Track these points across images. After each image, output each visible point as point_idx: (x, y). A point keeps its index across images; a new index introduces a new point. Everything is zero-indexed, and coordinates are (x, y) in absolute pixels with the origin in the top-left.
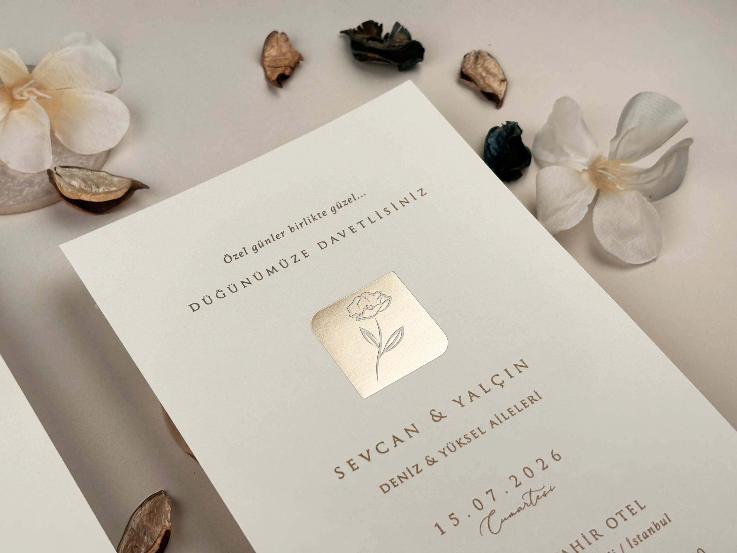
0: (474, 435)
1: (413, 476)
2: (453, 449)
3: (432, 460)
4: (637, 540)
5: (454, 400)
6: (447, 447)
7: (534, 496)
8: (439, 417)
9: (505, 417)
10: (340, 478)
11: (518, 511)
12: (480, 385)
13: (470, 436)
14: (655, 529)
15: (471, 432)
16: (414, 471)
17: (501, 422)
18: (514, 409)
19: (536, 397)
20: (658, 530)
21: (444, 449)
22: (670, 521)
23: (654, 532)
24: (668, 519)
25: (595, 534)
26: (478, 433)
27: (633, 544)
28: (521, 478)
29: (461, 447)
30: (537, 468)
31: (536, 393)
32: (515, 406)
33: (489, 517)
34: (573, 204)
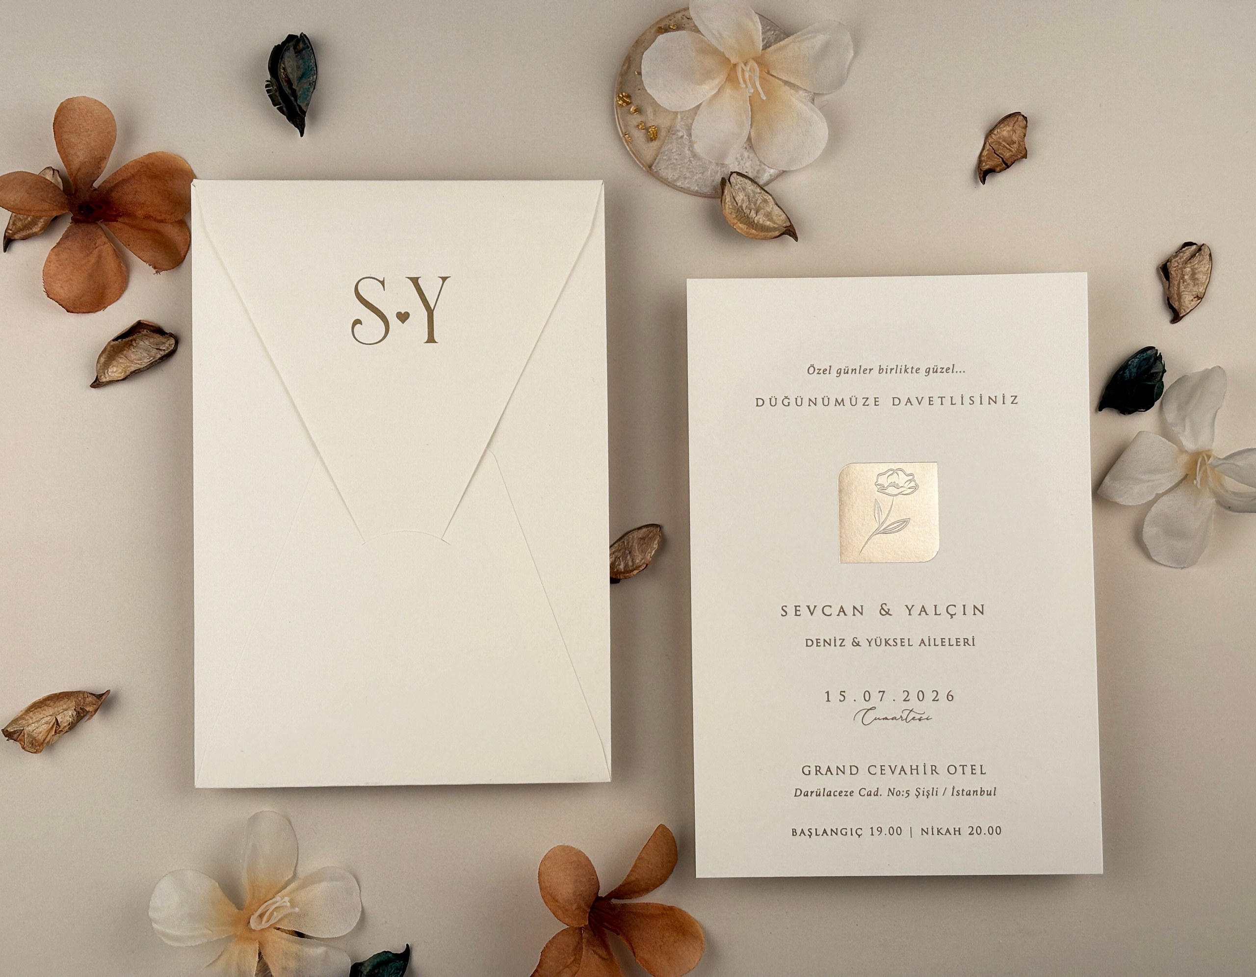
0: (902, 642)
1: (835, 646)
2: (878, 643)
3: (857, 643)
4: (961, 793)
5: (907, 606)
6: (876, 639)
7: (912, 715)
8: (886, 612)
9: (935, 643)
10: (782, 615)
11: (892, 719)
12: (936, 606)
13: (899, 642)
14: (979, 793)
15: (901, 639)
16: (838, 643)
17: (929, 645)
18: (947, 641)
19: (970, 642)
20: (981, 795)
21: (872, 639)
22: (995, 795)
23: (977, 795)
24: (995, 792)
25: (934, 770)
26: (906, 643)
27: (955, 793)
28: (913, 696)
29: (886, 645)
30: (930, 696)
31: (973, 639)
32: (949, 639)
33: (868, 710)
34: (1149, 481)
